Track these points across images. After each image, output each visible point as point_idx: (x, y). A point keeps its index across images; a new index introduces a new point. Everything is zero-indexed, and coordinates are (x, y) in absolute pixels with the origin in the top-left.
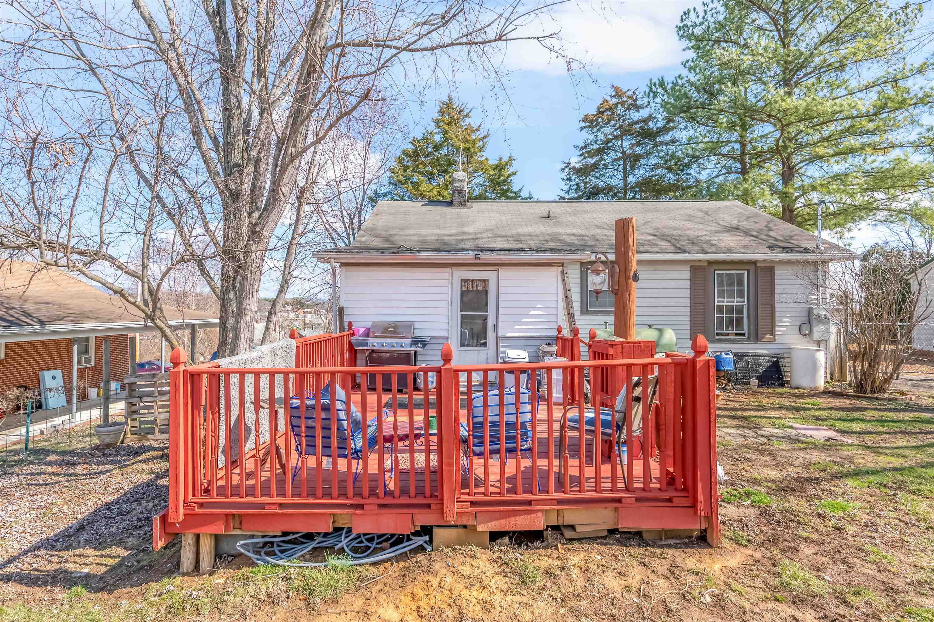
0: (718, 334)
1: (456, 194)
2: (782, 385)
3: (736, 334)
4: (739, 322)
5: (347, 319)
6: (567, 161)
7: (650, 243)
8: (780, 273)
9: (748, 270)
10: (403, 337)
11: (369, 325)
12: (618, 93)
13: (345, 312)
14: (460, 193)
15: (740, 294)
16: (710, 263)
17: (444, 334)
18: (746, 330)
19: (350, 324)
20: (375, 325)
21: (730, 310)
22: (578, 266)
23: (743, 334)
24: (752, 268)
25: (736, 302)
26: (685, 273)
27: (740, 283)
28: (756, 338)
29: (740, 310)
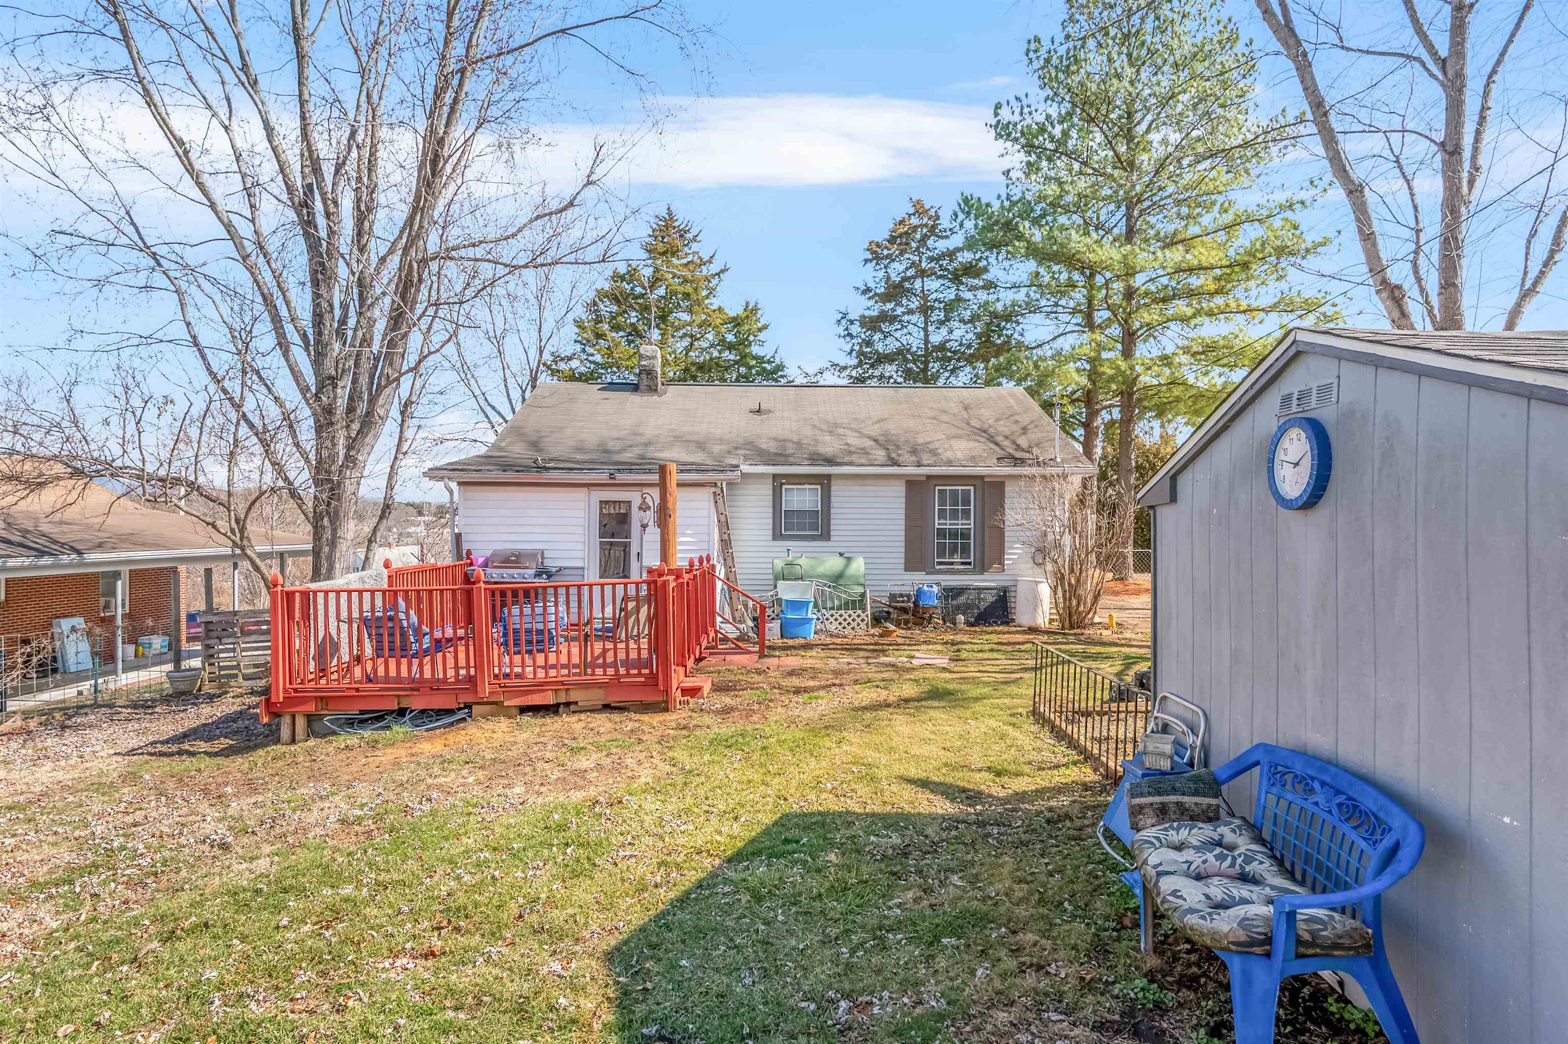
0: (940, 563)
1: (644, 376)
2: (1007, 622)
3: (963, 563)
4: (965, 550)
5: (465, 547)
6: (843, 311)
7: (864, 451)
8: (1009, 489)
9: (974, 486)
10: (527, 568)
11: (488, 553)
12: (919, 209)
13: (464, 537)
14: (648, 374)
15: (966, 514)
16: (929, 477)
17: (580, 564)
18: (972, 560)
19: (469, 553)
20: (495, 554)
21: (954, 534)
22: (770, 480)
23: (969, 563)
24: (978, 482)
25: (960, 524)
26: (898, 491)
27: (966, 502)
28: (982, 568)
29: (965, 535)
